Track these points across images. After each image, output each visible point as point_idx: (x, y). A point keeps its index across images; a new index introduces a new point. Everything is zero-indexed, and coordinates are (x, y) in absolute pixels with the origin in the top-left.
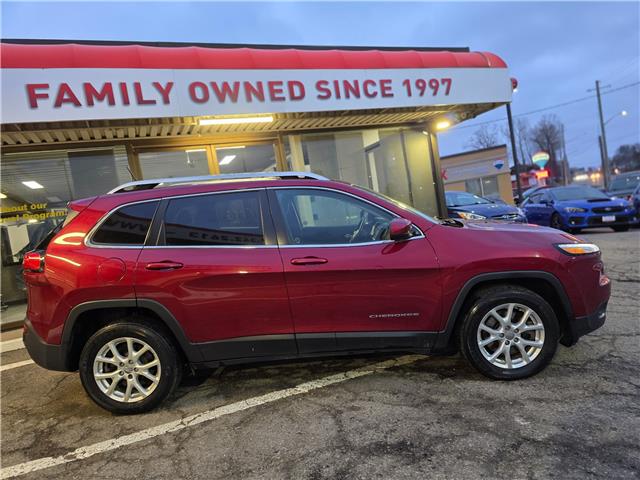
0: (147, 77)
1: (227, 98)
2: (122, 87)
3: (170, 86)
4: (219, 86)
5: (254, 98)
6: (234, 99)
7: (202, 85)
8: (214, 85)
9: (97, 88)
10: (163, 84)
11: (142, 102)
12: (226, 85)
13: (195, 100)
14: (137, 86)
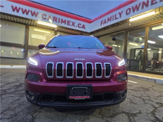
0: (117, 12)
1: (136, 10)
2: (113, 16)
3: (122, 12)
4: (134, 7)
5: (145, 7)
6: (138, 10)
7: (130, 9)
8: (133, 7)
9: (109, 18)
10: (121, 12)
11: (116, 19)
12: (136, 6)
13: (127, 14)
14: (116, 15)
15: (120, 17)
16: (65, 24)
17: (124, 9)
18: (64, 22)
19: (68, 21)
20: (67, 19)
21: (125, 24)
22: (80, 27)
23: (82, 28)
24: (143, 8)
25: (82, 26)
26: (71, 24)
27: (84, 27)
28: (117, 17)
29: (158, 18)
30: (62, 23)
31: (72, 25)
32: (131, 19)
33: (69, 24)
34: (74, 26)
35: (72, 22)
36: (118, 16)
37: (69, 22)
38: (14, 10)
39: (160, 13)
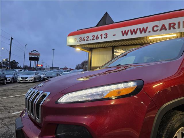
38: (123, 35)
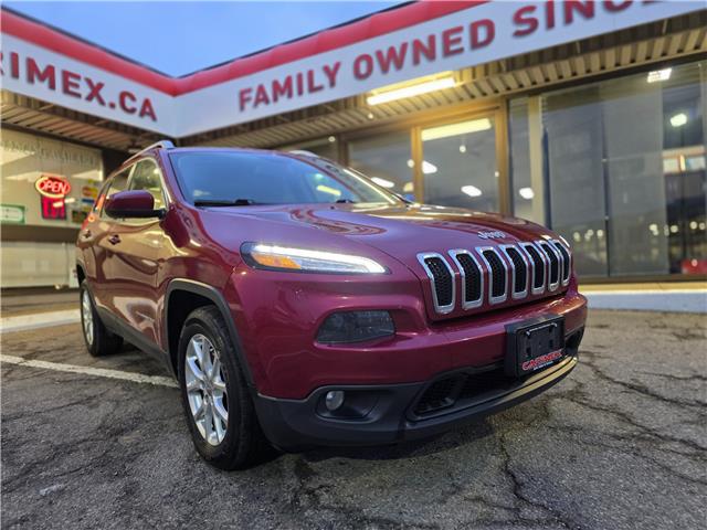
0: (316, 63)
1: (392, 67)
2: (300, 77)
3: (337, 66)
4: (385, 54)
5: (423, 59)
6: (399, 65)
7: (367, 58)
8: (379, 54)
9: (282, 82)
10: (332, 67)
11: (312, 89)
12: (392, 50)
13: (358, 76)
14: (311, 74)
15: (332, 84)
16: (52, 86)
17: (346, 55)
18: (42, 78)
19: (66, 75)
20: (61, 63)
21: (343, 114)
22: (132, 111)
23: (142, 114)
24: (416, 61)
25: (138, 105)
26: (85, 90)
27: (147, 111)
28: (316, 83)
29: (461, 99)
30: (31, 80)
31: (89, 98)
32: (372, 95)
33: (71, 89)
34: (102, 102)
35: (89, 82)
36: (321, 79)
37: (71, 80)
39: (464, 86)
